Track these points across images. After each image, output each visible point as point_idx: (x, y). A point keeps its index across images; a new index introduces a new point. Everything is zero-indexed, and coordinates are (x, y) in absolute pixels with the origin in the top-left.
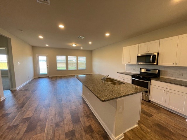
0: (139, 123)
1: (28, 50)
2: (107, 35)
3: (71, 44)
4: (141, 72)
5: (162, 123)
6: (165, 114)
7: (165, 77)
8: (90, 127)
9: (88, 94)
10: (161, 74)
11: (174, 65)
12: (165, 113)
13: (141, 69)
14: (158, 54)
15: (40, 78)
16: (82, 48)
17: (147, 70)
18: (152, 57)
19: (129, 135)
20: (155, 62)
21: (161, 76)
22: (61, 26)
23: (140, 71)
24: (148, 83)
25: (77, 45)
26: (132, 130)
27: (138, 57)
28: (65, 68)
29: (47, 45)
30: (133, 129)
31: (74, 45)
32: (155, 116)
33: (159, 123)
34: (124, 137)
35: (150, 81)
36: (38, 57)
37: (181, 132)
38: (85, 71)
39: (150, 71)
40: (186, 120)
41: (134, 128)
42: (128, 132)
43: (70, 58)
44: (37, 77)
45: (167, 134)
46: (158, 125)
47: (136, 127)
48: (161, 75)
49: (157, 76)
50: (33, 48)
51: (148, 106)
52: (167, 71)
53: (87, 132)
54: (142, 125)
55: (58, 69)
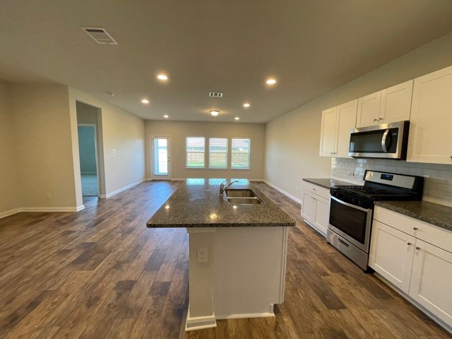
1: (135, 128)
2: (271, 82)
3: (207, 111)
4: (366, 182)
6: (393, 317)
7: (438, 202)
8: (167, 285)
10: (425, 191)
12: (398, 316)
13: (366, 171)
14: (407, 124)
15: (154, 181)
16: (237, 119)
17: (383, 177)
18: (386, 134)
20: (395, 152)
21: (425, 199)
22: (163, 77)
23: (364, 179)
24: (366, 213)
25: (222, 112)
27: (352, 134)
28: (203, 165)
29: (166, 116)
30: (253, 319)
31: (215, 114)
32: (354, 311)
33: (347, 333)
34: (215, 325)
35: (372, 209)
36: (153, 140)
38: (248, 173)
39: (391, 178)
41: (259, 318)
43: (214, 142)
44: (150, 179)
47: (265, 318)
48: (428, 195)
50: (146, 122)
51: (354, 281)
52: (446, 183)
53: (155, 292)
54: (286, 320)
55: (188, 165)
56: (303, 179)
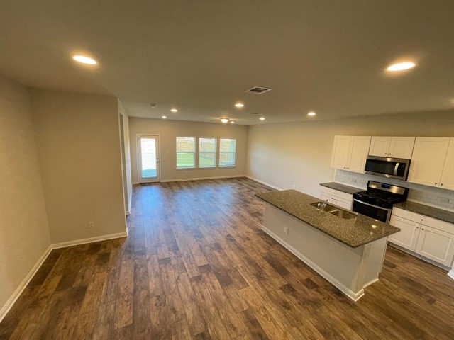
0: (380, 276)
4: (369, 188)
5: (413, 277)
7: (416, 202)
8: (308, 280)
9: (286, 228)
10: (409, 196)
11: (437, 186)
16: (232, 123)
17: (383, 186)
18: (398, 164)
19: (370, 291)
20: (402, 176)
21: (408, 200)
23: (368, 186)
24: (387, 211)
26: (372, 285)
27: (367, 160)
28: (193, 165)
31: (225, 121)
32: (400, 266)
34: (364, 294)
35: (392, 208)
37: (440, 290)
38: (233, 170)
39: (388, 187)
40: (448, 274)
41: (374, 283)
42: (367, 287)
45: (422, 291)
46: (408, 280)
47: (376, 282)
48: (410, 198)
49: (402, 199)
54: (385, 280)
55: (178, 165)
56: (321, 185)
